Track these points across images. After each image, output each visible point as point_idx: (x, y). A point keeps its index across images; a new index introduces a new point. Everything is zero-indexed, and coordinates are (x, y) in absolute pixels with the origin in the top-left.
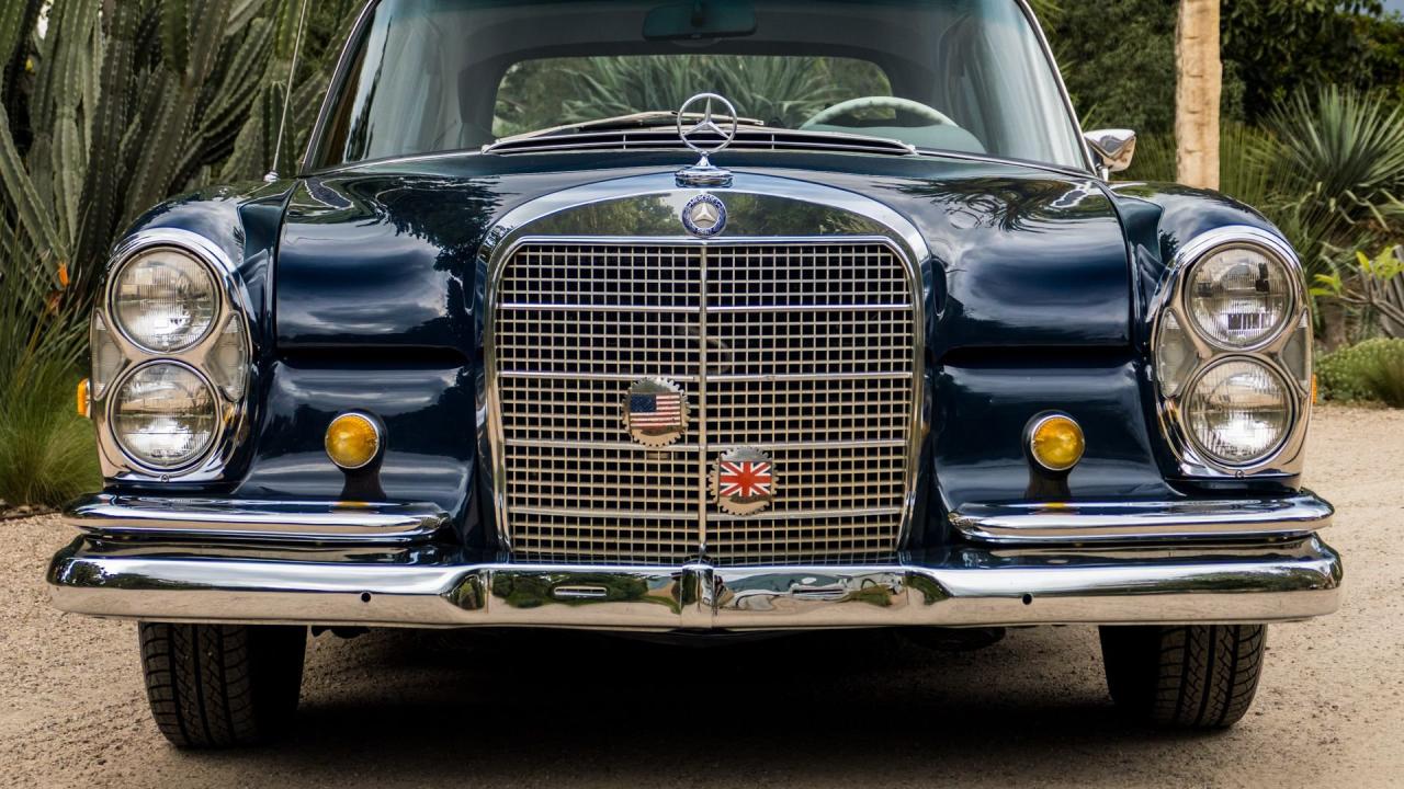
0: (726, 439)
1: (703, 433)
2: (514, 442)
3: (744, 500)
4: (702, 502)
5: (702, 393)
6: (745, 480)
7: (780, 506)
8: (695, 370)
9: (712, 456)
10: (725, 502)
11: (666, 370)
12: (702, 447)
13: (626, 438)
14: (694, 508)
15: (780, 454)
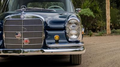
0: (25, 38)
1: (22, 37)
2: (6, 38)
3: (26, 43)
4: (22, 43)
5: (22, 33)
6: (26, 41)
7: (30, 44)
8: (21, 31)
9: (23, 39)
10: (25, 43)
11: (19, 31)
12: (22, 38)
13: (16, 37)
14: (22, 44)
15: (30, 39)
